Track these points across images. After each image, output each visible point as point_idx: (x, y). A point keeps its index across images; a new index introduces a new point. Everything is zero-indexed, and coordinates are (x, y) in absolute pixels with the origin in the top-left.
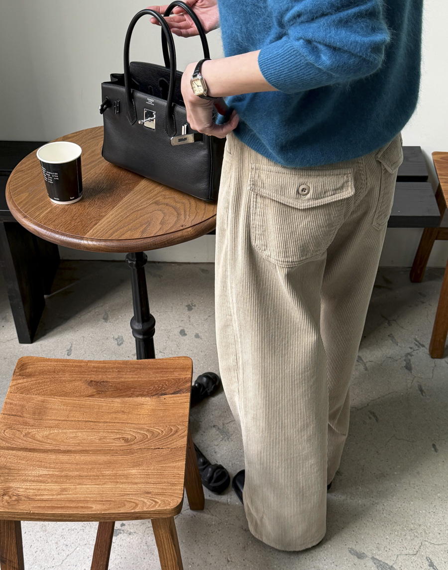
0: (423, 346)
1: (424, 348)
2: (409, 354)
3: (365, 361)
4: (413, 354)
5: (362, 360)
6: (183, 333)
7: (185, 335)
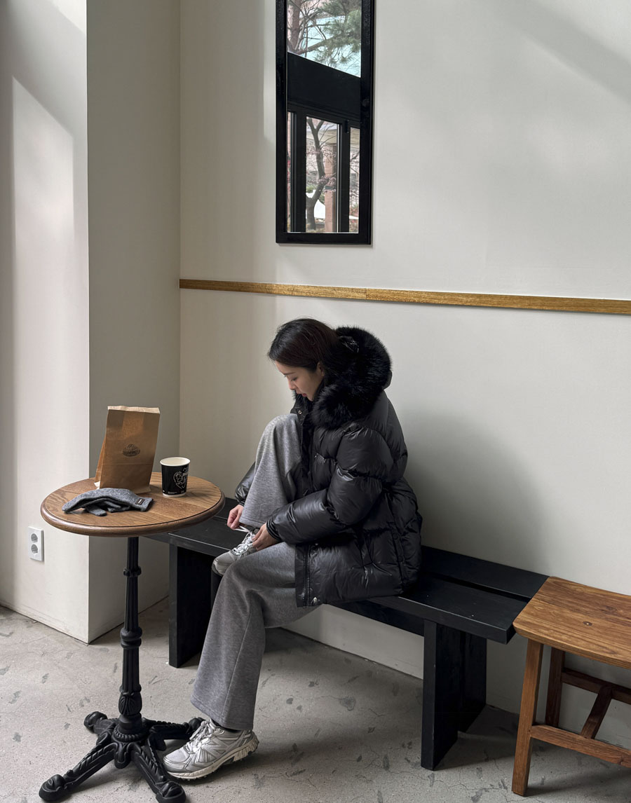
0: (506, 788)
1: (505, 790)
2: (485, 789)
3: (436, 779)
4: (490, 790)
5: (434, 777)
6: (290, 701)
7: (291, 703)
